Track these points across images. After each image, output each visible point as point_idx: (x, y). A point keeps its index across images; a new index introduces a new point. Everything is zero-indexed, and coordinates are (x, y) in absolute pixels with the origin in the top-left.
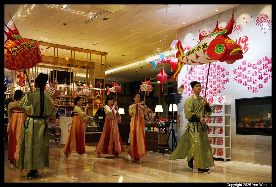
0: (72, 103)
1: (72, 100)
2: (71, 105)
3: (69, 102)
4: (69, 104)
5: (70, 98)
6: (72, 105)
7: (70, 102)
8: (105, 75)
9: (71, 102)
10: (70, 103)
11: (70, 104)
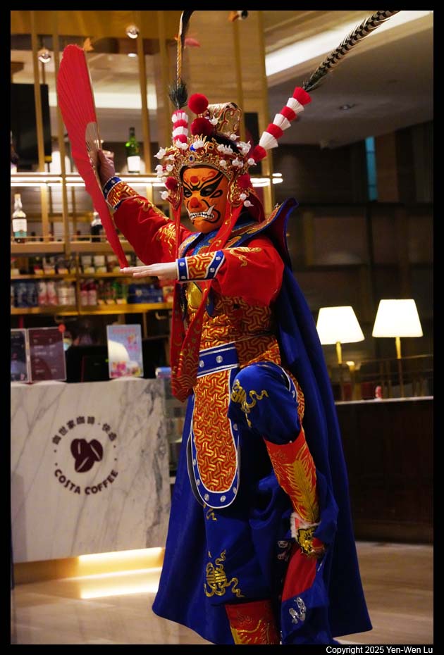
0: (64, 291)
1: (63, 271)
2: (53, 302)
3: (42, 285)
4: (43, 294)
5: (48, 255)
6: (64, 302)
7: (47, 280)
8: (270, 85)
9: (57, 279)
10: (51, 286)
11: (48, 297)
